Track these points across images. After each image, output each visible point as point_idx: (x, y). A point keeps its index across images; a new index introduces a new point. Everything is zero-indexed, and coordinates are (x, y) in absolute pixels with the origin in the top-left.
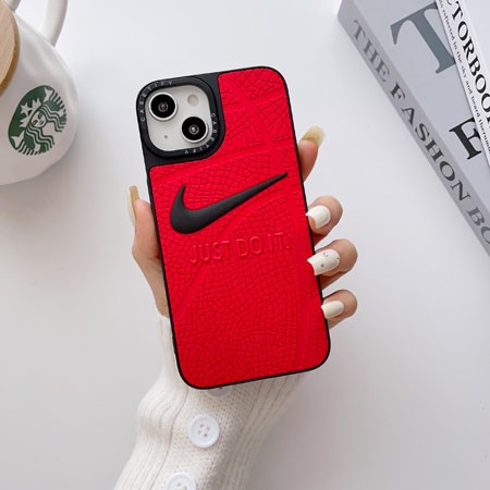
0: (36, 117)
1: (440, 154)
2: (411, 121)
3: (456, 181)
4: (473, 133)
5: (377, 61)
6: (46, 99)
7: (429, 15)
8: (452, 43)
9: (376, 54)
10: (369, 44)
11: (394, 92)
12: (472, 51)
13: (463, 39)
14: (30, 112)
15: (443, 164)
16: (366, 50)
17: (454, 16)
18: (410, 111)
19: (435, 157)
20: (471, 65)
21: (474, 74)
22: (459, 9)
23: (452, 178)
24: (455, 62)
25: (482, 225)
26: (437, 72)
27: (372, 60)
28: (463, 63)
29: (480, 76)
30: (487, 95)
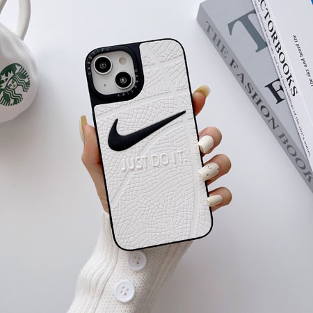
0: (10, 83)
1: (260, 101)
2: (242, 81)
3: (270, 118)
4: (279, 88)
5: (221, 46)
6: (17, 72)
7: (251, 17)
8: (265, 33)
9: (219, 41)
10: (216, 35)
11: (231, 64)
12: (276, 38)
13: (271, 31)
14: (6, 80)
15: (263, 107)
16: (214, 39)
17: (265, 17)
18: (241, 75)
19: (258, 103)
20: (276, 47)
21: (278, 52)
22: (268, 13)
23: (268, 116)
24: (267, 46)
25: (287, 144)
26: (257, 51)
27: (218, 45)
28: (272, 45)
29: (282, 53)
30: (286, 64)
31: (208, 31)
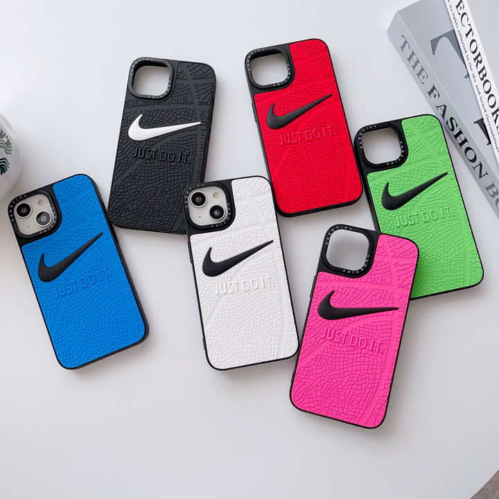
1: (465, 141)
2: (443, 115)
3: (477, 163)
5: (418, 68)
8: (465, 55)
9: (418, 61)
10: (413, 54)
11: (430, 93)
12: (481, 62)
13: (474, 52)
15: (468, 149)
16: (409, 59)
17: (467, 35)
18: (443, 108)
19: (461, 144)
21: (482, 79)
22: (471, 30)
23: (475, 160)
25: (496, 198)
26: (466, 77)
27: (414, 67)
28: (473, 71)
29: (487, 81)
30: (492, 95)
31: (402, 48)
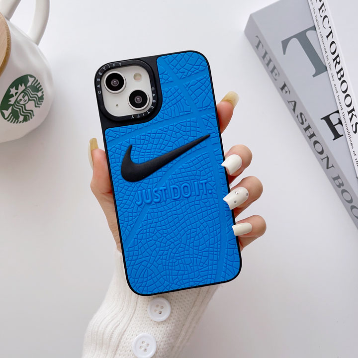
1: (313, 135)
2: (294, 110)
3: (324, 156)
4: (337, 121)
5: (271, 66)
6: (29, 84)
7: (310, 35)
8: (325, 55)
9: (270, 61)
10: (266, 53)
11: (282, 88)
12: (339, 63)
13: (333, 53)
14: (16, 93)
15: (316, 142)
16: (264, 57)
17: (327, 37)
18: (293, 103)
19: (310, 137)
20: (338, 73)
21: (340, 79)
22: (331, 32)
23: (321, 153)
24: (327, 70)
25: (342, 188)
26: (314, 76)
27: (268, 64)
28: (333, 70)
29: (344, 81)
30: (348, 95)
31: (257, 47)
